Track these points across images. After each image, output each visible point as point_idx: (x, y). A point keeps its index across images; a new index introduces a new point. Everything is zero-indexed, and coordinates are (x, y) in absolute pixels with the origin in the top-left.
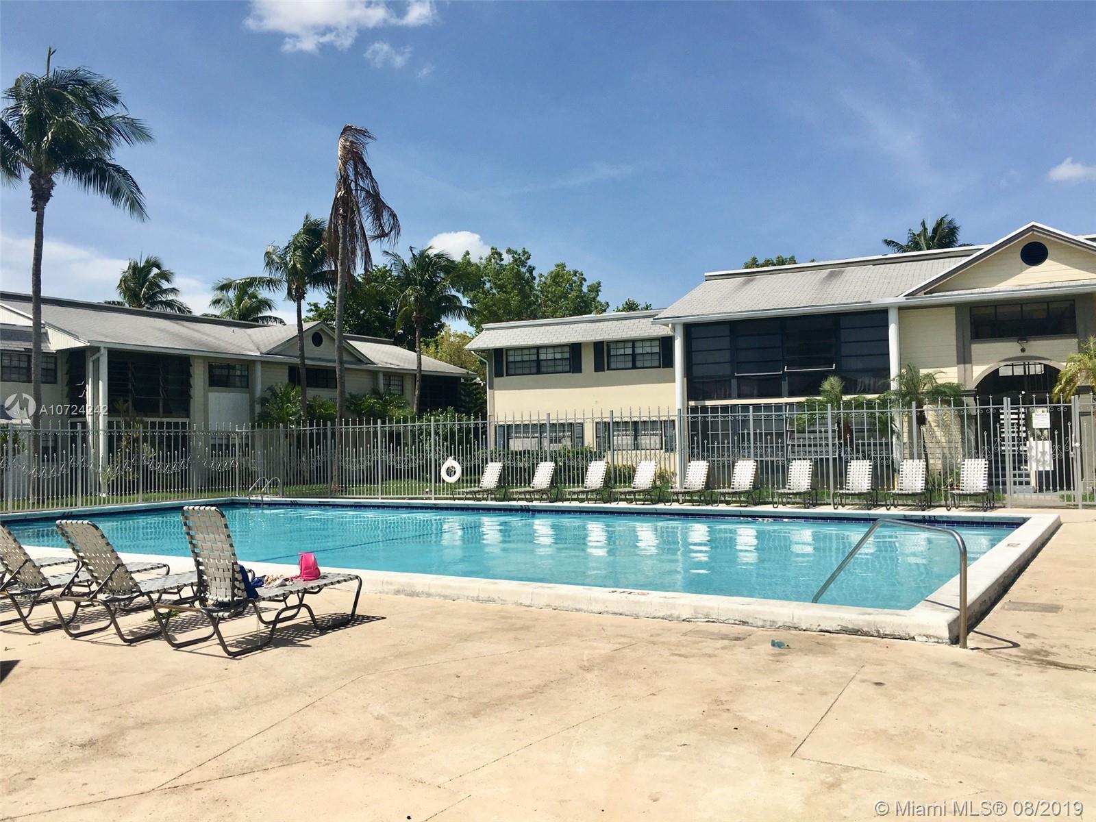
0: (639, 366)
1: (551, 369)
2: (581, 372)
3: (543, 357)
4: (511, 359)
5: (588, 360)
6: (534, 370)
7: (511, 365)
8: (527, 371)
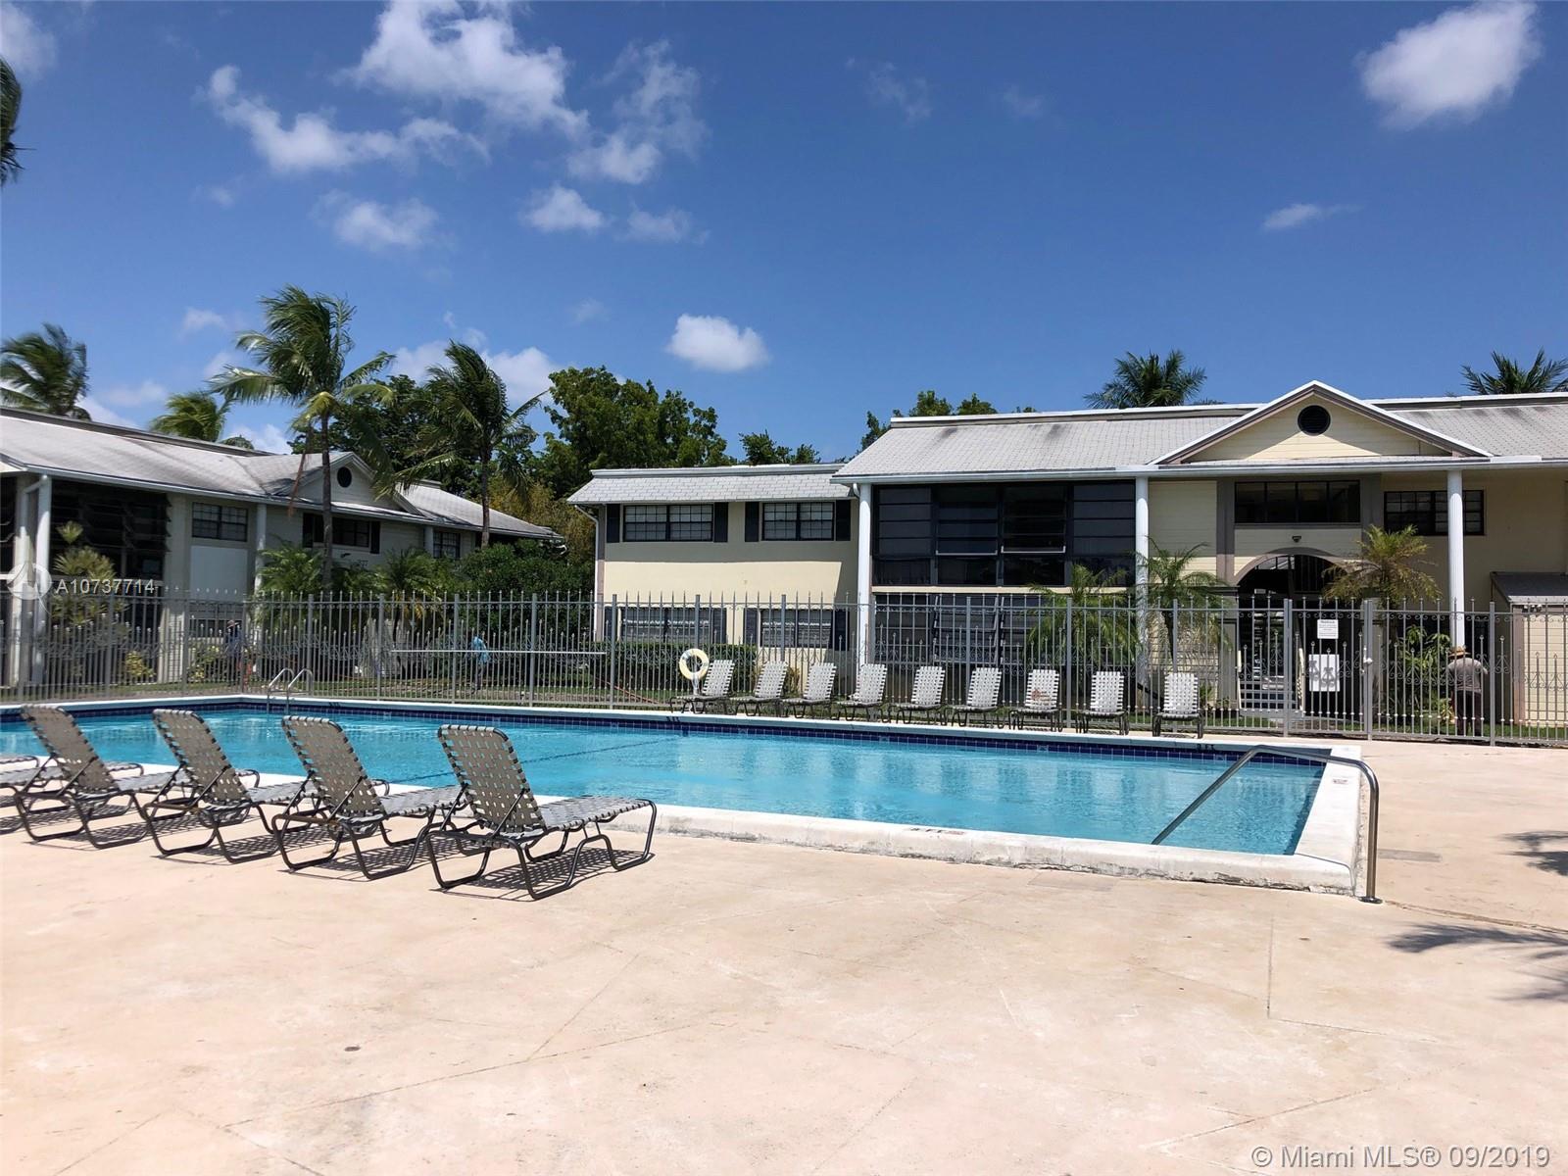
0: (805, 537)
1: (685, 535)
2: (726, 541)
3: (674, 519)
4: (629, 518)
5: (736, 525)
6: (663, 536)
7: (630, 528)
8: (652, 536)
